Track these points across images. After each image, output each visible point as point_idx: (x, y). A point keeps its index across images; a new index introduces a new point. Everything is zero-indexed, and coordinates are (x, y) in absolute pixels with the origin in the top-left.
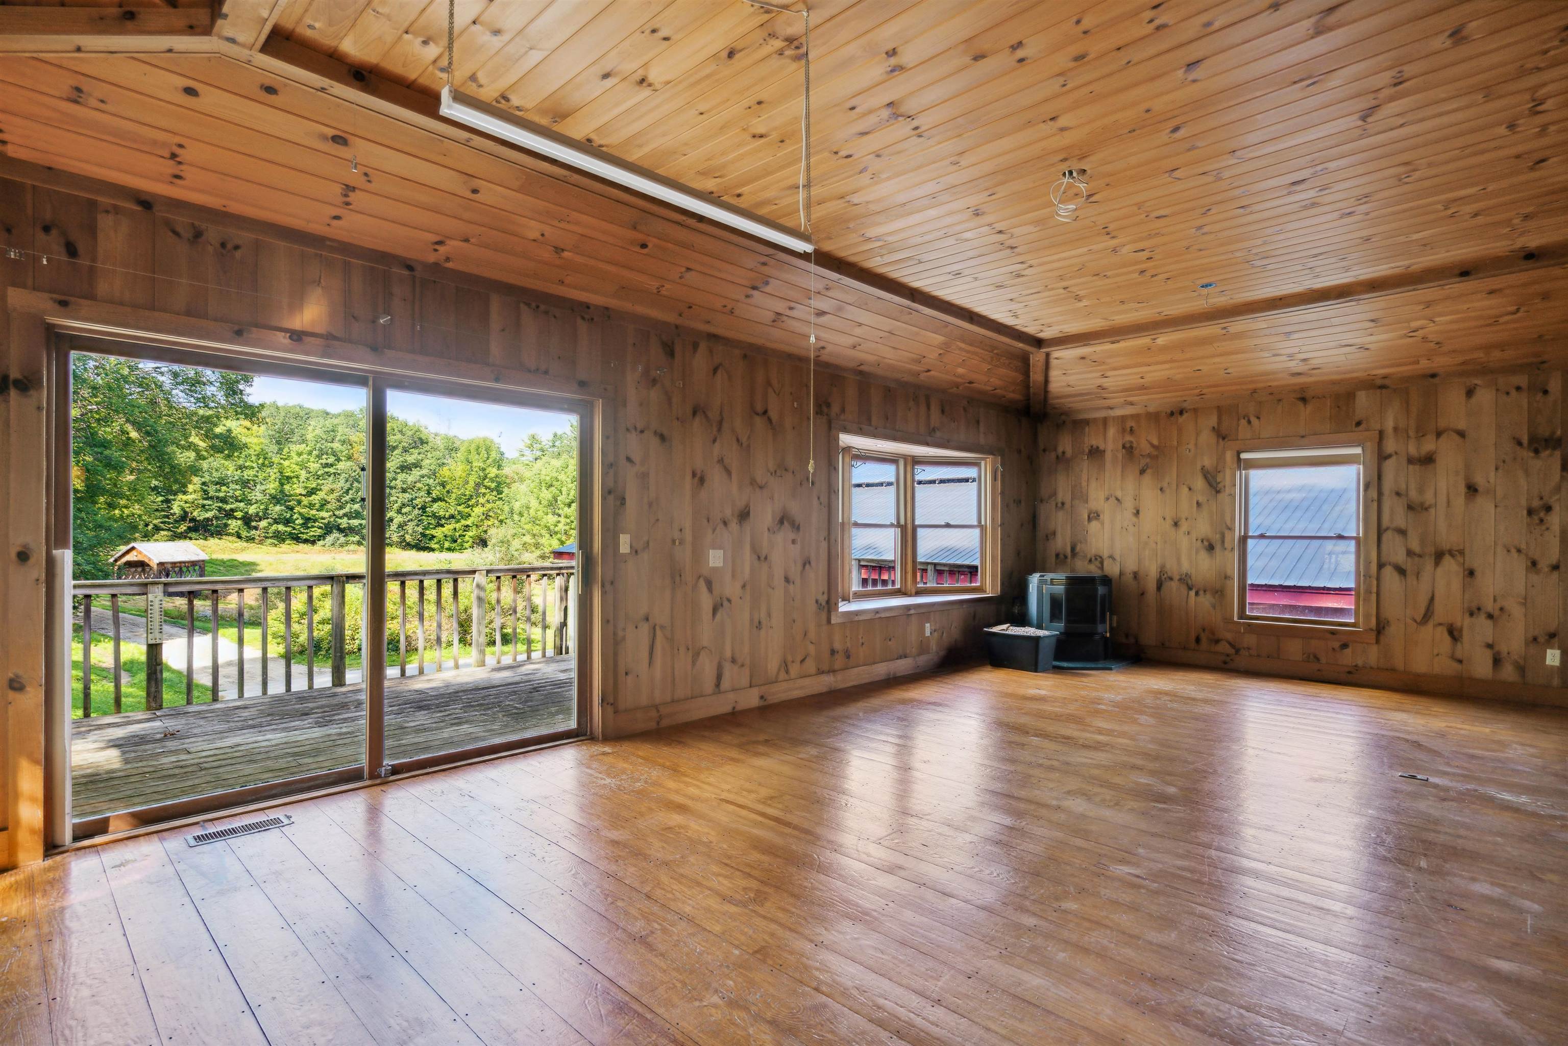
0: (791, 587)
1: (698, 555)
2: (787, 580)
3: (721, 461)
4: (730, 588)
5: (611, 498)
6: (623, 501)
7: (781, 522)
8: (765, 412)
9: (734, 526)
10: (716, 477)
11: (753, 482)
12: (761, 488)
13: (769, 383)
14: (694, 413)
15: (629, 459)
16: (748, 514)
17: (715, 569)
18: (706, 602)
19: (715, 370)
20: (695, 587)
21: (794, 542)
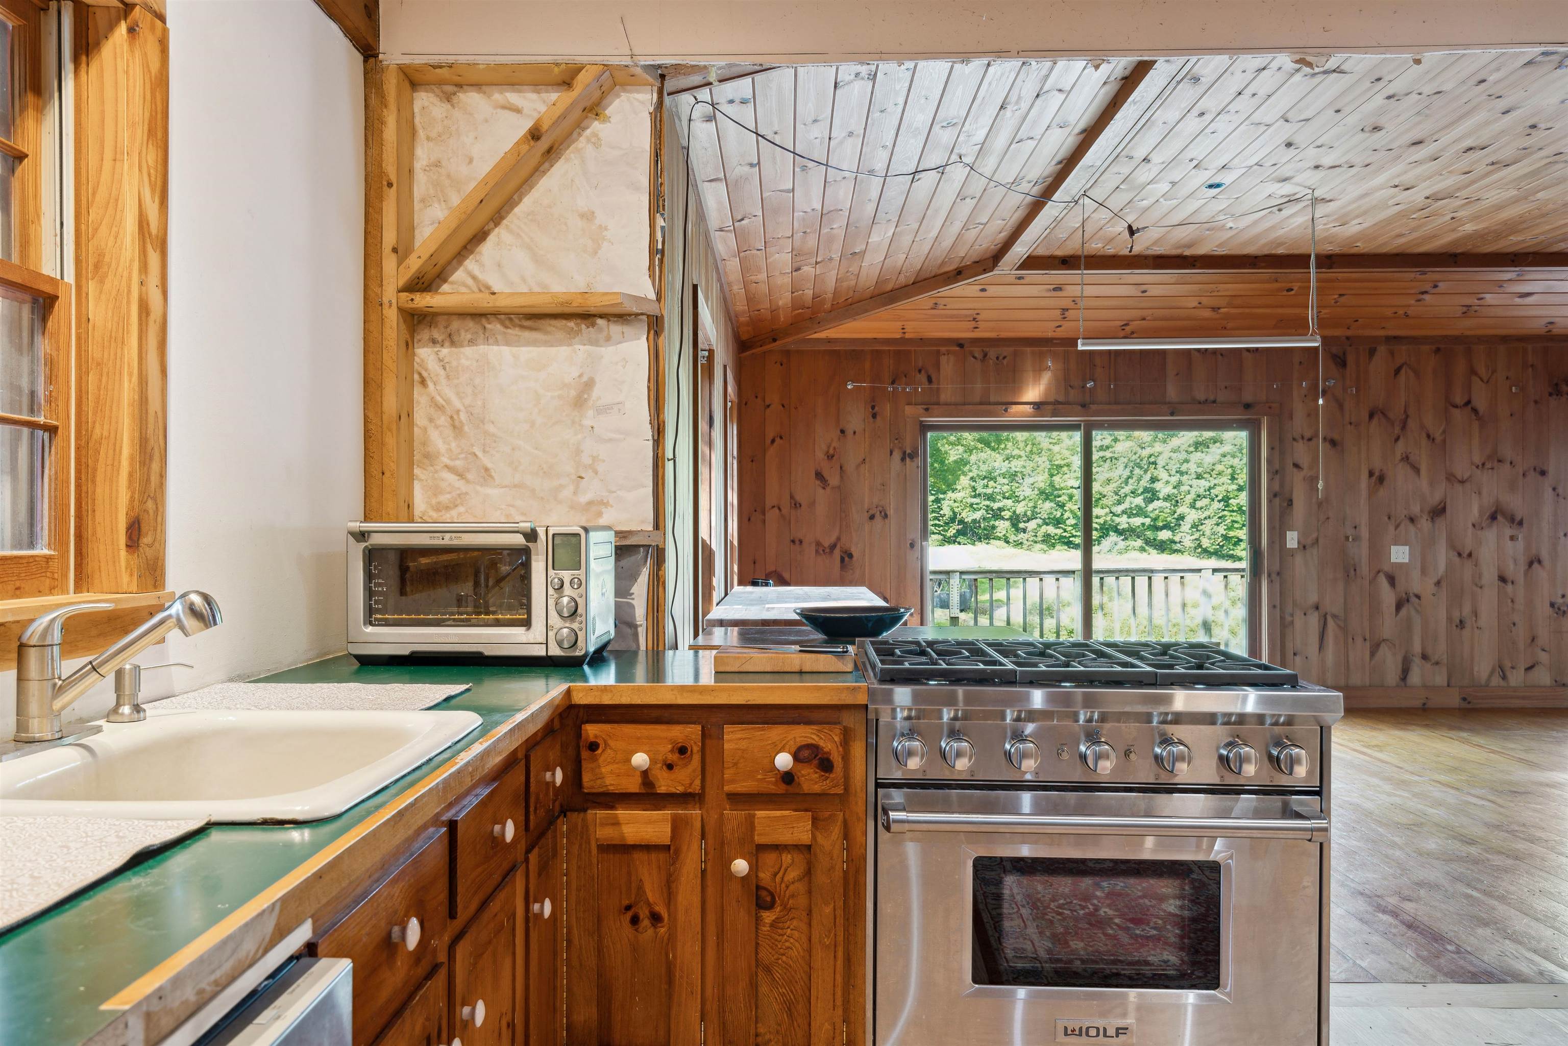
0: (1509, 588)
1: (1378, 551)
2: (1503, 579)
3: (1406, 458)
4: (1416, 583)
5: (1277, 501)
6: (1290, 502)
7: (1493, 517)
8: (1468, 402)
9: (1425, 523)
10: (1400, 476)
11: (1451, 478)
12: (1462, 482)
13: (1473, 372)
14: (1371, 416)
15: (1296, 466)
16: (1444, 510)
17: (1400, 565)
18: (1388, 597)
19: (1397, 371)
20: (1373, 580)
21: (1512, 538)
